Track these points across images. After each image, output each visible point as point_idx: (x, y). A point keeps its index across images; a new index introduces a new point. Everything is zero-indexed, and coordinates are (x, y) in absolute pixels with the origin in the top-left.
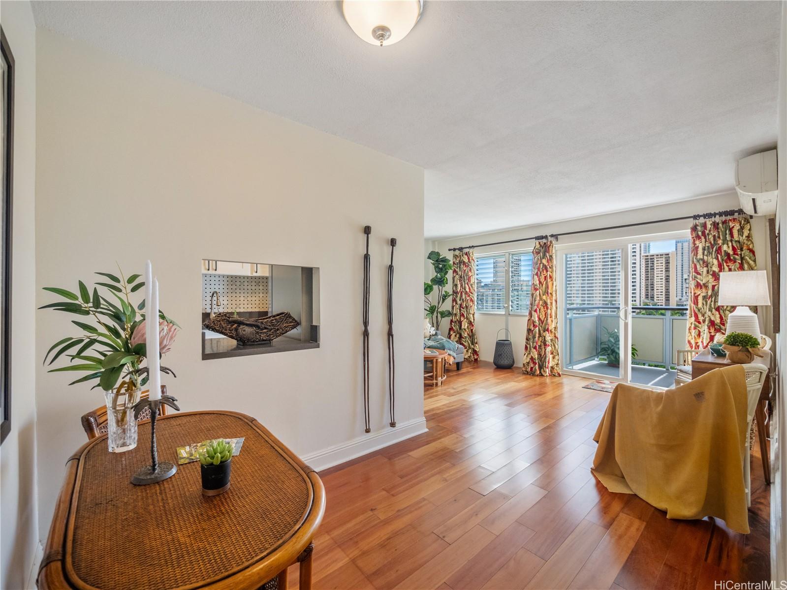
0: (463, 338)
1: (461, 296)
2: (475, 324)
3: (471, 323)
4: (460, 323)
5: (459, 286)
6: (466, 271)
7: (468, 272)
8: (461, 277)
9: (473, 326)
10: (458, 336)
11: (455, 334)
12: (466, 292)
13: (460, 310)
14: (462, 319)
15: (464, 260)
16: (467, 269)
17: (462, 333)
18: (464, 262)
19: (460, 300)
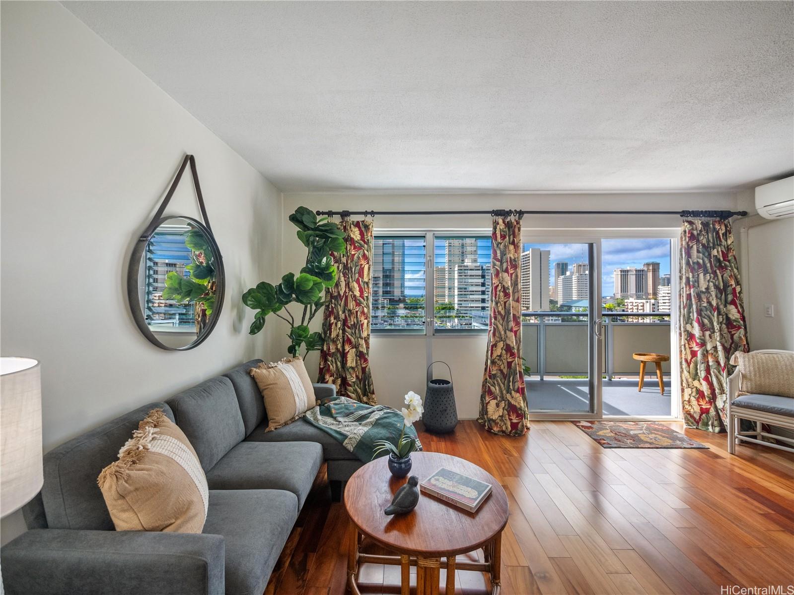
0: (350, 385)
1: (346, 304)
2: (371, 358)
3: (362, 356)
4: (344, 355)
5: (343, 284)
6: (355, 257)
7: (359, 258)
8: (346, 267)
9: (366, 360)
10: (339, 381)
11: (332, 378)
12: (355, 296)
13: (344, 331)
14: (347, 348)
15: (352, 236)
16: (357, 254)
17: (348, 376)
18: (352, 239)
19: (344, 312)
